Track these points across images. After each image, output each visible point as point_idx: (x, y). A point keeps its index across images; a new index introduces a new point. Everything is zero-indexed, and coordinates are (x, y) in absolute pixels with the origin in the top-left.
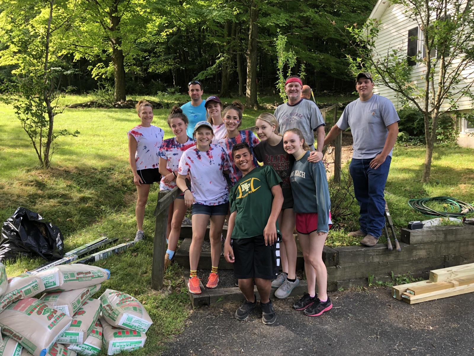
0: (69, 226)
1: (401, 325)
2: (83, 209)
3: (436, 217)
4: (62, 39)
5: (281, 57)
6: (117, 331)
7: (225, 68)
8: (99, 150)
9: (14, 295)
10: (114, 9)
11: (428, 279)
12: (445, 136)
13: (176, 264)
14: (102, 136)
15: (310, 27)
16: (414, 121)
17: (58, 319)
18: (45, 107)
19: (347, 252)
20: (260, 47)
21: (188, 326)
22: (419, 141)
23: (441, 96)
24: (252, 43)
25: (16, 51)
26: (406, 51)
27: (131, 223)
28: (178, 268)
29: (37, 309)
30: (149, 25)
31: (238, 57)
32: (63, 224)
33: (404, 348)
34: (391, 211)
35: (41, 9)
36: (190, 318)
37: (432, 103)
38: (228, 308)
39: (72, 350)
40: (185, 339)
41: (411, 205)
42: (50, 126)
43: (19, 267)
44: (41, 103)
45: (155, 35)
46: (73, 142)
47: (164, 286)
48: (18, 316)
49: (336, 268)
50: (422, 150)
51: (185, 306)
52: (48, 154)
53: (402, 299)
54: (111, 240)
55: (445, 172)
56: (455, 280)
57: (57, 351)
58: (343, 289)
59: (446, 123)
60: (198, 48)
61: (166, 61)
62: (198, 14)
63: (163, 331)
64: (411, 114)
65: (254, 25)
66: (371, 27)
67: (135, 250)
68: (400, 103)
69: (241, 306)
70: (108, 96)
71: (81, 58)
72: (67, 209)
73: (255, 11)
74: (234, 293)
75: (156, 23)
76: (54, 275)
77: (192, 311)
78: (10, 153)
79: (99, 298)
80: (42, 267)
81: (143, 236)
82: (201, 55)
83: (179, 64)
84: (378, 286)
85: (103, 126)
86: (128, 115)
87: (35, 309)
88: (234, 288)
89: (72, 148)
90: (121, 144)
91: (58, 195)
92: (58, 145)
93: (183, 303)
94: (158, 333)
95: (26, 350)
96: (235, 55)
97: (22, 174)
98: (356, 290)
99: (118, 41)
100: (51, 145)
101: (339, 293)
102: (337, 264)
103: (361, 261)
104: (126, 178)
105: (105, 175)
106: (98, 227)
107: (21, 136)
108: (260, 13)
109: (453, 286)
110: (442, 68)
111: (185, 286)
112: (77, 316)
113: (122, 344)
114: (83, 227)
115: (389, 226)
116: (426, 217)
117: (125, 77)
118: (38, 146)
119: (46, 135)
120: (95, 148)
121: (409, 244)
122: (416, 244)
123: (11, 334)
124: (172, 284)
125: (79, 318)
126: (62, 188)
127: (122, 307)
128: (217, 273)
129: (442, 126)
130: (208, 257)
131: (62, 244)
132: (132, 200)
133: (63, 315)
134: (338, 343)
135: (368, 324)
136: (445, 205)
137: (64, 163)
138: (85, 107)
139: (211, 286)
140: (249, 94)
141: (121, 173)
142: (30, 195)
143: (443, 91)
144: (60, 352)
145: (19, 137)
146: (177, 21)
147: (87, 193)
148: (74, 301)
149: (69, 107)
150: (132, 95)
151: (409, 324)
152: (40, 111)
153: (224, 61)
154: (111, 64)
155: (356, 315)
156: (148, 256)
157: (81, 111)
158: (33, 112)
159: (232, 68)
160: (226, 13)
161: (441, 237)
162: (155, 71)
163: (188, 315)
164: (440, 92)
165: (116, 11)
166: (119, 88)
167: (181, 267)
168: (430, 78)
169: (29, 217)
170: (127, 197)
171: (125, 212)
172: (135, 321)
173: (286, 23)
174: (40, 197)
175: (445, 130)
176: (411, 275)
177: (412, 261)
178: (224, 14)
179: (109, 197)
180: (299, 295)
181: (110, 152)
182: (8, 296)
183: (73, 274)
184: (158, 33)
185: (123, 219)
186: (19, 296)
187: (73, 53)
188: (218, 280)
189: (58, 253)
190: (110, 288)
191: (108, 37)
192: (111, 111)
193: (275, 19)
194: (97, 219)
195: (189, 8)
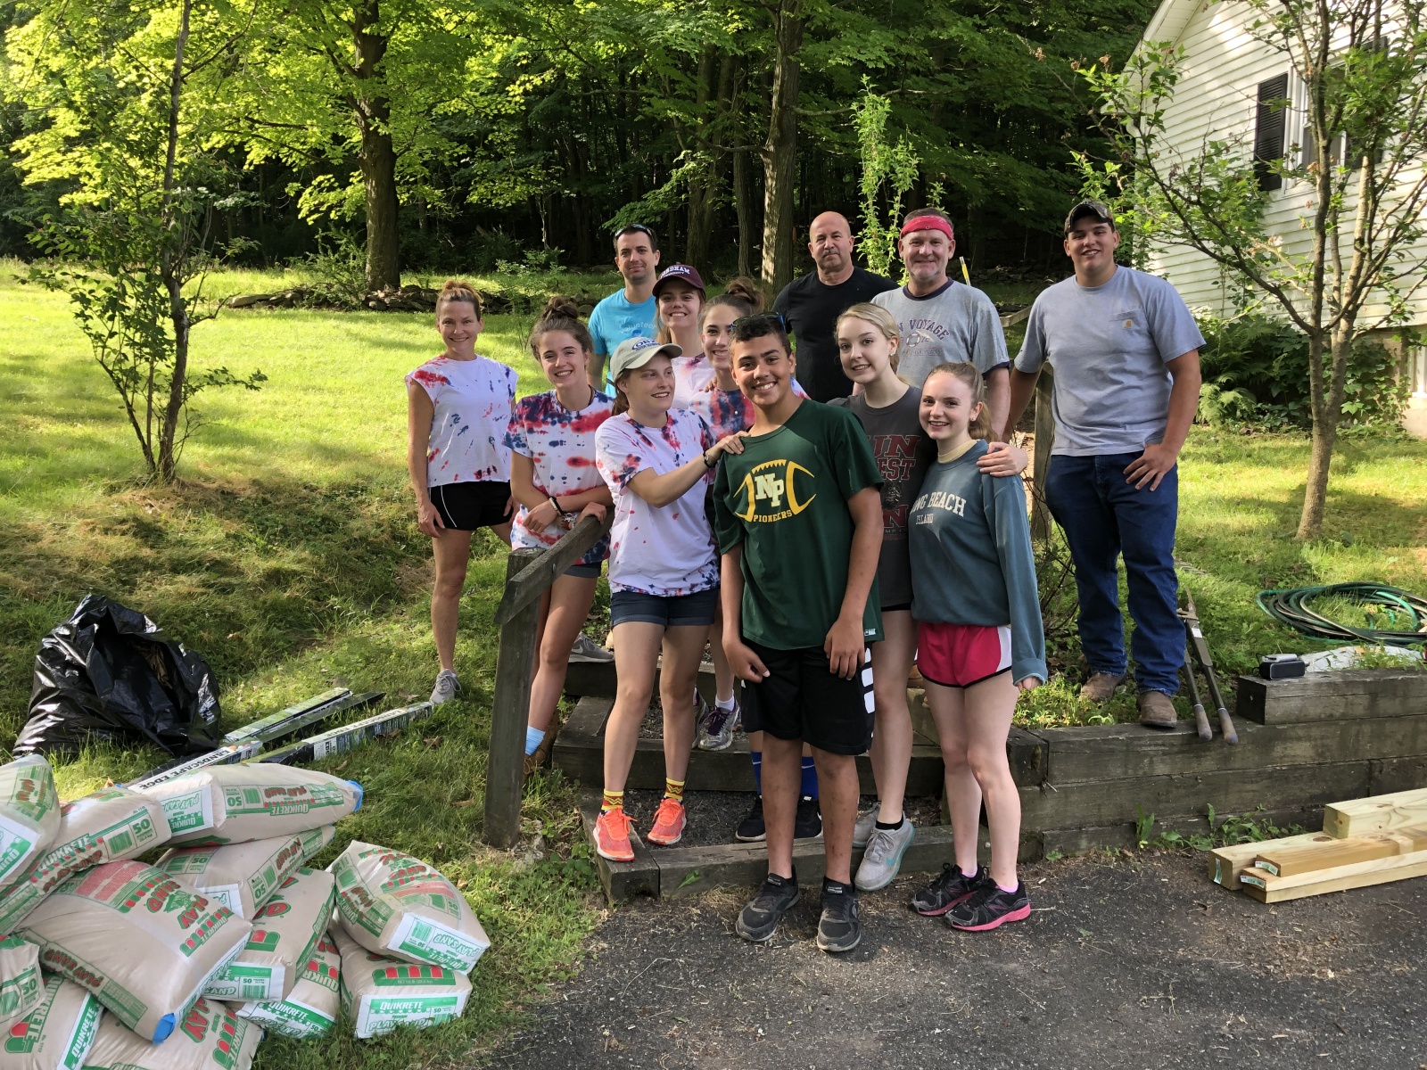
0: (232, 656)
1: (1239, 965)
2: (274, 607)
3: (1343, 645)
4: (212, 101)
5: (872, 159)
6: (383, 965)
7: (698, 194)
8: (320, 431)
9: (80, 850)
10: (369, 13)
11: (1321, 829)
12: (1366, 403)
13: (557, 773)
14: (330, 391)
15: (958, 73)
16: (1271, 358)
17: (210, 924)
18: (163, 301)
19: (1073, 743)
20: (805, 133)
21: (595, 956)
22: (1286, 420)
23: (1361, 280)
24: (780, 119)
25: (74, 134)
26: (1252, 147)
27: (418, 648)
28: (563, 785)
29: (148, 895)
30: (472, 63)
31: (736, 162)
32: (216, 648)
33: (1248, 1031)
34: (1206, 625)
35: (151, 11)
36: (600, 934)
37: (1334, 303)
38: (714, 905)
39: (250, 1020)
40: (586, 994)
41: (1267, 606)
42: (178, 358)
43: (87, 773)
44: (153, 288)
45: (490, 92)
46: (244, 407)
47: (520, 836)
48: (91, 913)
49: (1042, 790)
50: (1297, 444)
51: (584, 897)
52: (171, 440)
53: (1239, 887)
54: (360, 697)
55: (1369, 510)
56: (1402, 832)
57: (206, 1022)
58: (1060, 856)
59: (1371, 366)
60: (617, 132)
61: (521, 172)
62: (621, 30)
63: (520, 969)
64: (1264, 337)
65: (788, 66)
66: (1152, 68)
67: (435, 728)
68: (1229, 304)
69: (752, 900)
70: (346, 274)
71: (267, 158)
72: (228, 604)
73: (792, 22)
74: (733, 859)
75: (494, 56)
76: (196, 797)
77: (605, 913)
78: (58, 436)
79: (329, 869)
80: (156, 773)
81: (457, 687)
82: (624, 155)
83: (558, 180)
84: (1166, 849)
85: (334, 361)
86: (405, 331)
87: (142, 894)
88: (730, 847)
89: (243, 426)
90: (386, 416)
91: (200, 564)
92: (200, 416)
93: (579, 888)
94: (504, 975)
95: (113, 1015)
96: (730, 155)
97: (94, 499)
98: (1099, 857)
99: (381, 110)
100: (181, 416)
101: (1050, 866)
102: (1044, 779)
103: (1116, 770)
104: (404, 515)
105: (342, 507)
106: (322, 658)
107: (90, 388)
108: (809, 29)
109: (1396, 850)
110: (1366, 196)
111: (584, 837)
112: (264, 918)
113: (398, 1005)
114: (277, 657)
115: (1201, 669)
116: (1311, 642)
117: (398, 219)
118: (141, 416)
119: (166, 385)
120: (309, 426)
121: (1262, 722)
122: (1283, 723)
123: (71, 968)
124: (545, 832)
125: (270, 924)
126: (214, 542)
127: (400, 894)
128: (680, 799)
129: (1359, 374)
130: (651, 753)
131: (216, 708)
132: (421, 582)
133: (226, 912)
134: (1047, 1013)
135: (1138, 961)
136: (1371, 608)
137: (220, 470)
138: (277, 305)
139: (662, 839)
140: (771, 271)
141: (387, 500)
142: (118, 562)
143: (1366, 264)
144: (216, 1023)
145: (84, 390)
146: (556, 50)
147: (289, 559)
148: (257, 875)
149: (230, 306)
150: (419, 272)
151: (1263, 962)
152: (148, 312)
153: (694, 172)
154: (355, 176)
155: (1101, 933)
156: (472, 746)
157: (266, 317)
158: (127, 313)
159: (718, 194)
160: (706, 26)
161: (1360, 704)
162: (489, 201)
163: (593, 922)
164: (1359, 269)
165: (374, 18)
166: (379, 251)
167: (571, 782)
168: (1328, 226)
169: (118, 625)
170: (406, 572)
171: (401, 618)
172: (437, 939)
173: (887, 60)
174: (147, 566)
175: (1368, 387)
176: (1268, 817)
177: (1270, 776)
178: (700, 29)
179: (354, 571)
180: (928, 871)
181: (355, 437)
182: (60, 854)
183: (255, 792)
184: (500, 86)
185: (397, 635)
186: (96, 854)
187: (243, 144)
188: (685, 820)
189: (204, 732)
190: (360, 839)
191: (351, 97)
192: (356, 320)
193: (853, 45)
194: (318, 637)
195: (594, 12)
